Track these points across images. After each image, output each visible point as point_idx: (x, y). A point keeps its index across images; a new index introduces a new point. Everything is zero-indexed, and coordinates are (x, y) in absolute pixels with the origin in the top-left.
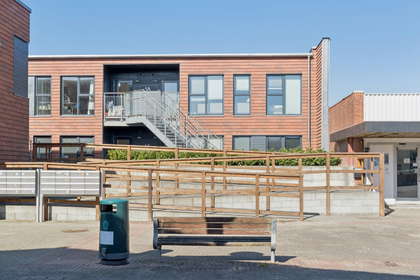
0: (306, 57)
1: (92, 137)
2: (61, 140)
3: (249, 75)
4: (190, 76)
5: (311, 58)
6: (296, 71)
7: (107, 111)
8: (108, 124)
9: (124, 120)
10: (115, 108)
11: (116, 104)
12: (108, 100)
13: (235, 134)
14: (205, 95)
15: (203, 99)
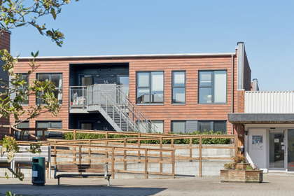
0: (230, 56)
1: (60, 121)
2: (36, 125)
3: (185, 71)
4: (137, 72)
5: (235, 56)
6: (223, 67)
7: (72, 101)
8: (73, 111)
9: (86, 108)
10: (78, 99)
11: (80, 95)
12: (73, 92)
13: (173, 119)
14: (150, 87)
15: (148, 91)
